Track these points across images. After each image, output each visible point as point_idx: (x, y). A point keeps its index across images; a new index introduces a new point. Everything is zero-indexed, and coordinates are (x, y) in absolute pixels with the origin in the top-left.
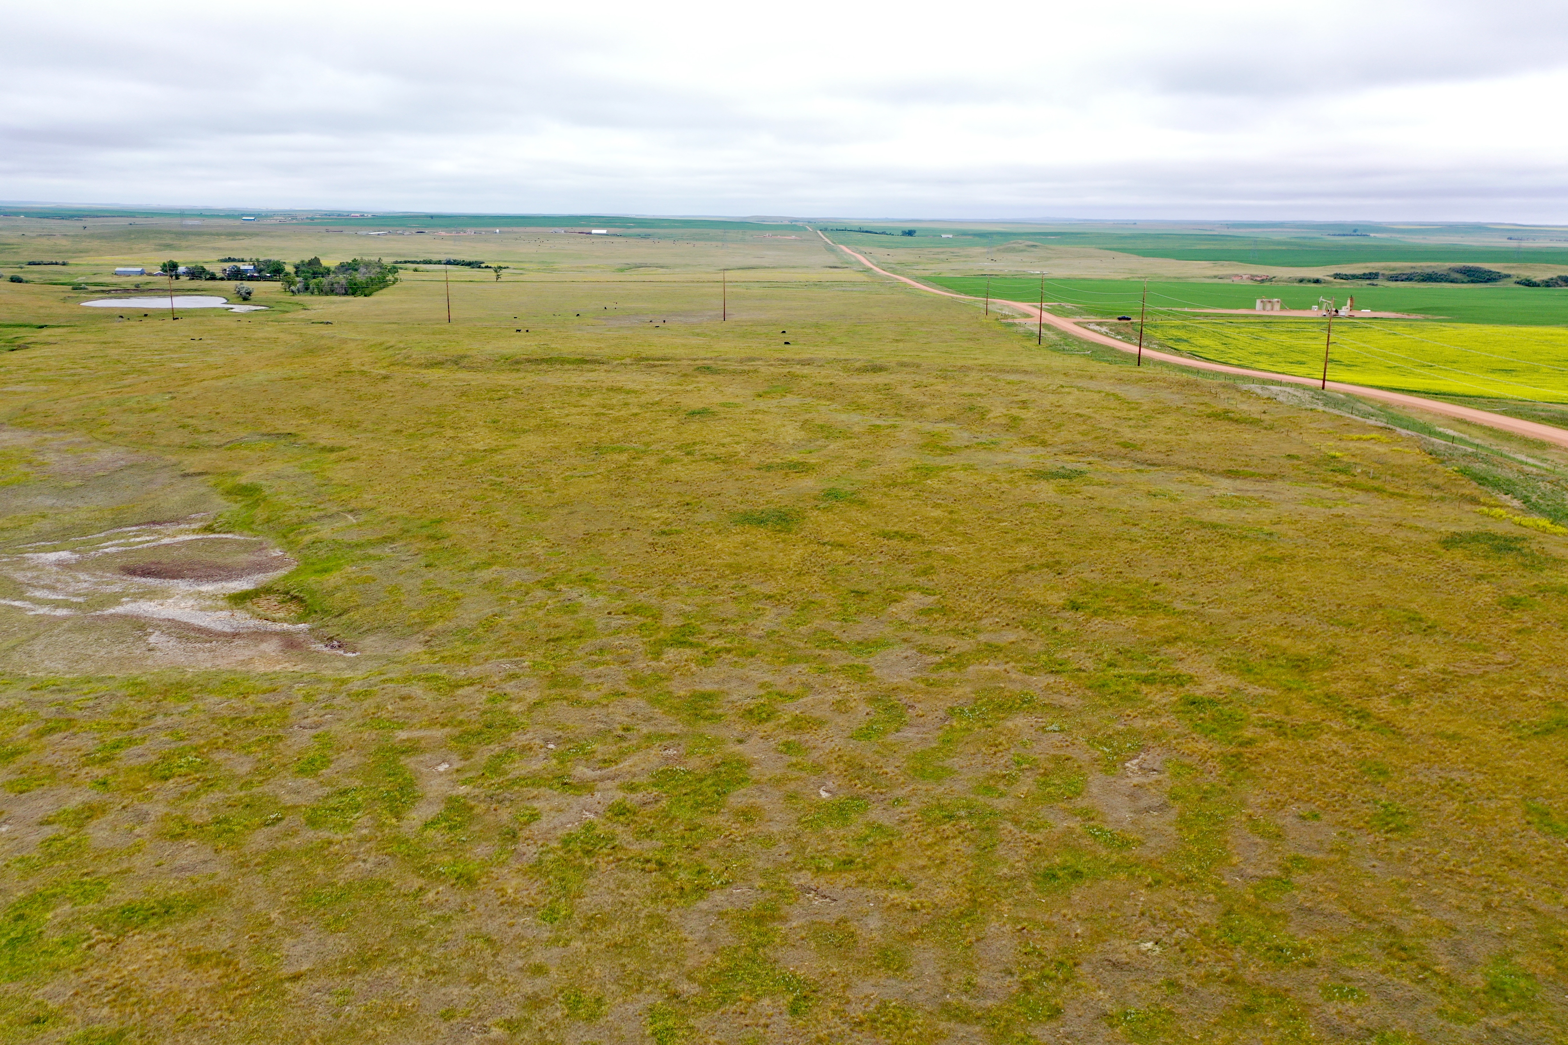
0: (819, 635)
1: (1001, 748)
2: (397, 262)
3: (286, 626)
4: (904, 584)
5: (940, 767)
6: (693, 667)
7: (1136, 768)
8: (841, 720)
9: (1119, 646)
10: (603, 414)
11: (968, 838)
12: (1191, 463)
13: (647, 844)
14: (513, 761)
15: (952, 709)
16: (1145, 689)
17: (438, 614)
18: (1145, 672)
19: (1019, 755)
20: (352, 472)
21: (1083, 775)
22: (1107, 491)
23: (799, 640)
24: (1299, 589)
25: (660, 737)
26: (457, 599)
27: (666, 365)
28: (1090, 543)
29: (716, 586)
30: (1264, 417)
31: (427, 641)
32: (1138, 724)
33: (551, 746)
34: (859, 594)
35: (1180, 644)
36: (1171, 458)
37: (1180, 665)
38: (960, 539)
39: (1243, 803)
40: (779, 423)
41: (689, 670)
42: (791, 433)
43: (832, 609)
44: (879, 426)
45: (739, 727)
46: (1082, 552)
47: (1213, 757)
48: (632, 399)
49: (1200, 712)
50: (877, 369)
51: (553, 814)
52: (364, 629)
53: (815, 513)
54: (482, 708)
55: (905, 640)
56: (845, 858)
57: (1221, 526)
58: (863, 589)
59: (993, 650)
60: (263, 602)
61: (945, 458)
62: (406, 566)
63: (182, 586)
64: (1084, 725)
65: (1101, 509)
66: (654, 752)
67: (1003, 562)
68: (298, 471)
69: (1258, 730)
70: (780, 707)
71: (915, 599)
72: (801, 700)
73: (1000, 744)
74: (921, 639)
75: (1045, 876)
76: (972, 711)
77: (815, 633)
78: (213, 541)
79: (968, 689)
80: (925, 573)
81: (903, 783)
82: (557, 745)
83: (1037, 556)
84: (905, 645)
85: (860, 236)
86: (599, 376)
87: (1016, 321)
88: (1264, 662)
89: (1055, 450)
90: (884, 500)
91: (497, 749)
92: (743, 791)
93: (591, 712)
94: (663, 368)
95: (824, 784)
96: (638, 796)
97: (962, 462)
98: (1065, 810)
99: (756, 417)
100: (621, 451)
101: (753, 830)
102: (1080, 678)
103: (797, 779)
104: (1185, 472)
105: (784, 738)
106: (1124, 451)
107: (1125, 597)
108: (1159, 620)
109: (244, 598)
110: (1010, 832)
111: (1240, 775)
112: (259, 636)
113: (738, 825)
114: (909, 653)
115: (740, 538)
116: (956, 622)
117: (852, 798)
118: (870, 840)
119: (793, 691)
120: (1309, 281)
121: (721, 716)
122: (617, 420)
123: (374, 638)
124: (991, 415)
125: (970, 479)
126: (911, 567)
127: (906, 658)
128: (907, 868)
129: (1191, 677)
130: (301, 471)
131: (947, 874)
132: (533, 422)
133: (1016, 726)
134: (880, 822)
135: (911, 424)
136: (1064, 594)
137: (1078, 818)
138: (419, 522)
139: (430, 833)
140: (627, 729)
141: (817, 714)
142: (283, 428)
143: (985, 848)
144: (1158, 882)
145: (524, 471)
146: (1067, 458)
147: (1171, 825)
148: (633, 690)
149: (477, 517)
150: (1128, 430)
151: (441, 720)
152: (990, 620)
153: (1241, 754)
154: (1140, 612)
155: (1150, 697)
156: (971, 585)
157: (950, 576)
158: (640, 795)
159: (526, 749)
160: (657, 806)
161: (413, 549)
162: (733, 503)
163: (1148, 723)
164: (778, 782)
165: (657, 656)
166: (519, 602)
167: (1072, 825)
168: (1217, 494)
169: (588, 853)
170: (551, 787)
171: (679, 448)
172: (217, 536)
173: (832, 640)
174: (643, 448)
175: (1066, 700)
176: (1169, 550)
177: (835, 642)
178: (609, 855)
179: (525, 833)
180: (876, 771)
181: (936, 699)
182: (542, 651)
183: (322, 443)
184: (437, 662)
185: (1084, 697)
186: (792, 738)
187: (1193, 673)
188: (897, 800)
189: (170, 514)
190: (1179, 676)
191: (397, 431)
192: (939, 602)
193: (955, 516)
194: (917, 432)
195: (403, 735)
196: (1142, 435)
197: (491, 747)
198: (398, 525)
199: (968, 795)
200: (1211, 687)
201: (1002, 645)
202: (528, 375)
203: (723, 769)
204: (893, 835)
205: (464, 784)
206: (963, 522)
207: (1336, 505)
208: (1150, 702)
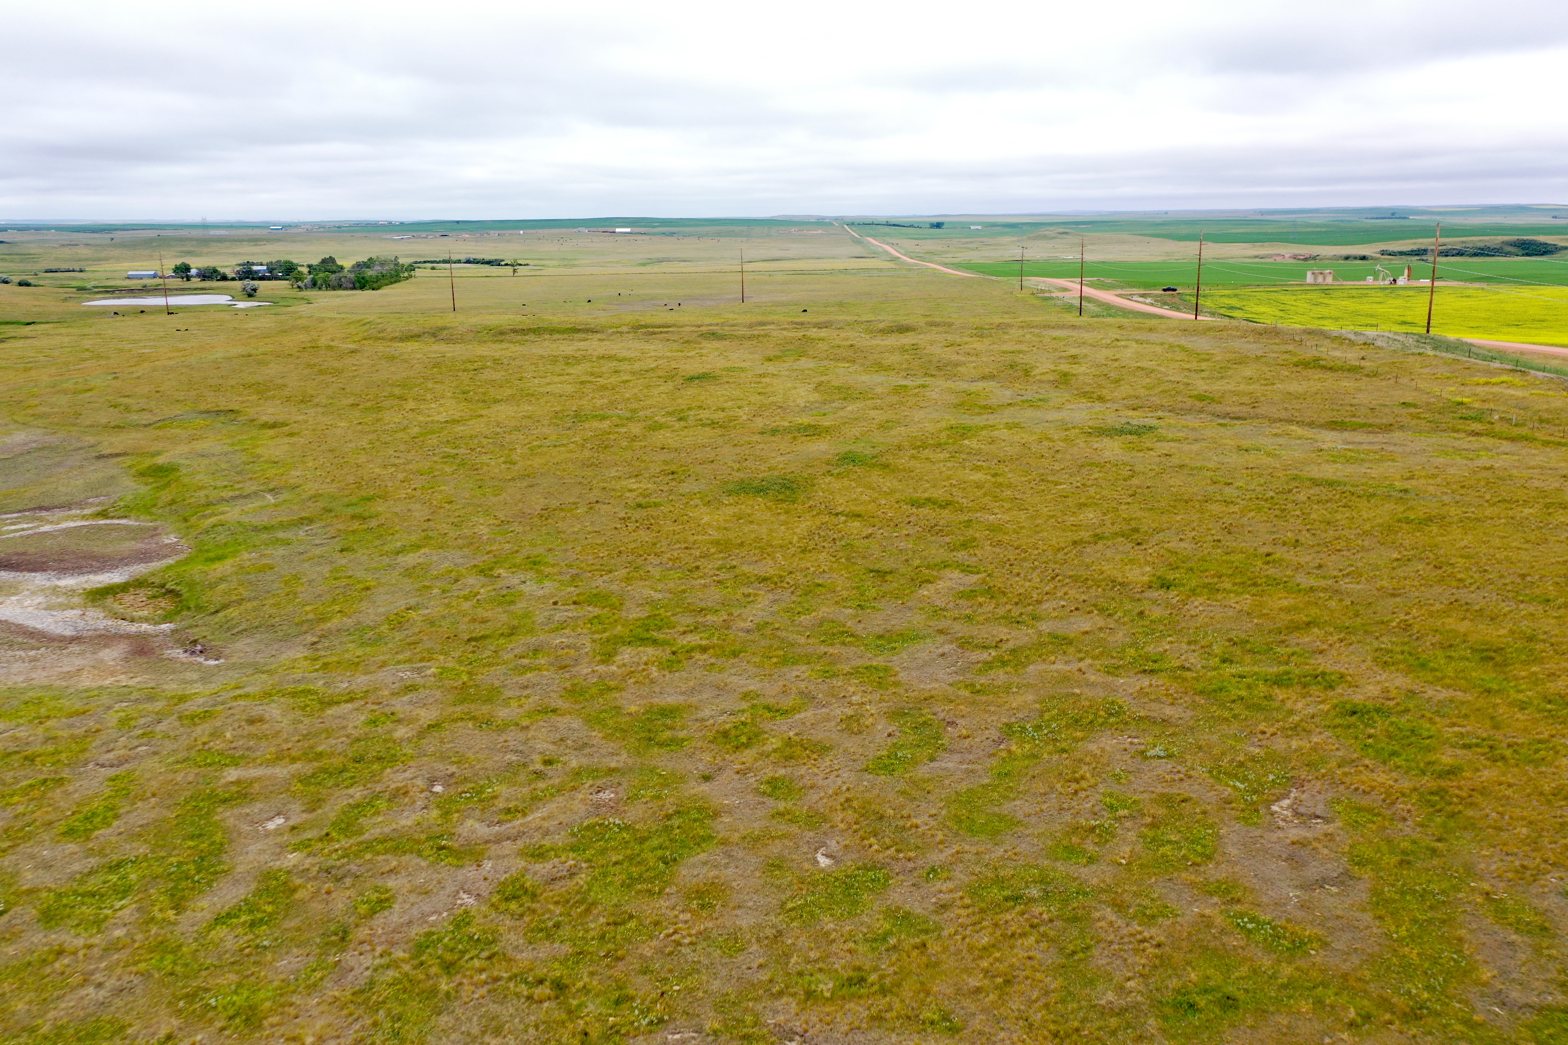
0: (826, 626)
1: (1084, 784)
2: (416, 263)
3: (145, 627)
4: (938, 560)
5: (994, 814)
6: (654, 672)
7: (1288, 813)
8: (851, 744)
9: (1232, 635)
10: (589, 382)
11: (1044, 935)
12: (1284, 415)
13: (544, 950)
14: (377, 813)
15: (1009, 726)
16: (1280, 694)
17: (337, 608)
18: (1275, 670)
19: (1111, 795)
20: (286, 447)
21: (1211, 826)
22: (1186, 447)
23: (799, 633)
24: (1462, 556)
25: (593, 772)
26: (368, 589)
27: (667, 332)
28: (1174, 507)
29: (697, 568)
30: (1363, 363)
31: (314, 643)
32: (1280, 744)
33: (438, 789)
34: (881, 574)
35: (1316, 630)
36: (1258, 411)
37: (1320, 659)
38: (1007, 505)
39: (1469, 870)
40: (789, 385)
41: (647, 676)
42: (803, 394)
43: (845, 593)
44: (905, 386)
45: (707, 757)
46: (1164, 518)
47: (1403, 795)
48: (625, 366)
49: (1367, 725)
50: (903, 329)
51: (413, 898)
52: (240, 628)
53: (828, 479)
54: (355, 733)
55: (941, 632)
56: (851, 973)
57: (1339, 483)
58: (886, 568)
59: (1062, 642)
60: (128, 598)
61: (985, 417)
62: (318, 551)
63: (39, 579)
64: (1200, 748)
65: (1182, 467)
66: (581, 796)
67: (1064, 531)
68: (227, 448)
69: (1459, 752)
70: (767, 726)
71: (953, 579)
72: (797, 716)
73: (1083, 778)
74: (960, 629)
75: (1177, 1006)
76: (1038, 728)
77: (821, 625)
78: (100, 528)
79: (1030, 697)
80: (964, 545)
81: (941, 842)
82: (447, 785)
83: (1108, 523)
84: (940, 639)
85: (887, 229)
86: (594, 346)
87: (1054, 295)
88: (1440, 653)
89: (1116, 406)
90: (913, 463)
91: (358, 793)
92: (703, 856)
93: (504, 737)
94: (663, 335)
95: (824, 844)
96: (543, 868)
97: (1005, 421)
98: (1193, 885)
99: (763, 380)
100: (603, 418)
101: (710, 925)
102: (1185, 680)
103: (784, 836)
104: (1278, 425)
105: (769, 773)
106: (1199, 404)
107: (1230, 572)
108: (1279, 601)
109: (108, 593)
110: (1111, 924)
111: (1452, 824)
112: (105, 639)
113: (688, 916)
114: (947, 648)
115: (731, 510)
116: (1008, 607)
117: (866, 868)
118: (892, 941)
119: (787, 703)
120: (1355, 258)
121: (683, 740)
122: (604, 388)
123: (249, 641)
124: (1036, 372)
125: (1017, 438)
126: (947, 539)
127: (943, 655)
128: (949, 991)
129: (1342, 676)
130: (230, 449)
131: (1016, 1004)
132: (508, 392)
133: (1103, 750)
134: (907, 907)
135: (942, 383)
136: (1148, 569)
137: (1216, 899)
138: (346, 500)
139: (221, 931)
140: (548, 762)
141: (818, 735)
142: (223, 405)
143: (1074, 953)
144: (1367, 1018)
145: (485, 442)
146: (1131, 413)
147: (1364, 910)
148: (567, 705)
149: (418, 493)
150: (1202, 382)
151: (293, 753)
152: (1054, 604)
153: (1443, 789)
154: (1254, 590)
155: (1289, 705)
156: (1025, 560)
157: (997, 550)
158: (549, 866)
159: (398, 794)
160: (571, 884)
161: (332, 531)
162: (729, 471)
163: (1294, 744)
164: (754, 841)
165: (608, 658)
166: (444, 591)
167: (1207, 912)
168: (1324, 447)
169: (449, 967)
170: (419, 853)
171: (670, 414)
172: (108, 522)
173: (843, 633)
174: (628, 415)
175: (1169, 711)
176: (1278, 512)
177: (846, 636)
178: (482, 970)
179: (363, 933)
180: (901, 823)
181: (986, 711)
182: (457, 654)
183: (264, 418)
184: (317, 670)
185: (1194, 706)
186: (782, 772)
187: (1343, 670)
188: (933, 870)
189: (63, 499)
190: (1323, 674)
191: (353, 405)
192: (984, 581)
193: (1000, 479)
194: (951, 391)
195: (232, 774)
196: (1217, 387)
197: (351, 791)
198: (320, 505)
199: (1040, 862)
200: (1373, 690)
201: (1072, 635)
202: (512, 346)
203: (676, 822)
204: (926, 932)
205: (295, 850)
206: (1010, 485)
207: (1478, 456)
208: (1291, 712)
